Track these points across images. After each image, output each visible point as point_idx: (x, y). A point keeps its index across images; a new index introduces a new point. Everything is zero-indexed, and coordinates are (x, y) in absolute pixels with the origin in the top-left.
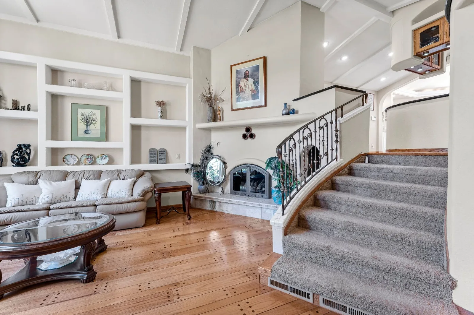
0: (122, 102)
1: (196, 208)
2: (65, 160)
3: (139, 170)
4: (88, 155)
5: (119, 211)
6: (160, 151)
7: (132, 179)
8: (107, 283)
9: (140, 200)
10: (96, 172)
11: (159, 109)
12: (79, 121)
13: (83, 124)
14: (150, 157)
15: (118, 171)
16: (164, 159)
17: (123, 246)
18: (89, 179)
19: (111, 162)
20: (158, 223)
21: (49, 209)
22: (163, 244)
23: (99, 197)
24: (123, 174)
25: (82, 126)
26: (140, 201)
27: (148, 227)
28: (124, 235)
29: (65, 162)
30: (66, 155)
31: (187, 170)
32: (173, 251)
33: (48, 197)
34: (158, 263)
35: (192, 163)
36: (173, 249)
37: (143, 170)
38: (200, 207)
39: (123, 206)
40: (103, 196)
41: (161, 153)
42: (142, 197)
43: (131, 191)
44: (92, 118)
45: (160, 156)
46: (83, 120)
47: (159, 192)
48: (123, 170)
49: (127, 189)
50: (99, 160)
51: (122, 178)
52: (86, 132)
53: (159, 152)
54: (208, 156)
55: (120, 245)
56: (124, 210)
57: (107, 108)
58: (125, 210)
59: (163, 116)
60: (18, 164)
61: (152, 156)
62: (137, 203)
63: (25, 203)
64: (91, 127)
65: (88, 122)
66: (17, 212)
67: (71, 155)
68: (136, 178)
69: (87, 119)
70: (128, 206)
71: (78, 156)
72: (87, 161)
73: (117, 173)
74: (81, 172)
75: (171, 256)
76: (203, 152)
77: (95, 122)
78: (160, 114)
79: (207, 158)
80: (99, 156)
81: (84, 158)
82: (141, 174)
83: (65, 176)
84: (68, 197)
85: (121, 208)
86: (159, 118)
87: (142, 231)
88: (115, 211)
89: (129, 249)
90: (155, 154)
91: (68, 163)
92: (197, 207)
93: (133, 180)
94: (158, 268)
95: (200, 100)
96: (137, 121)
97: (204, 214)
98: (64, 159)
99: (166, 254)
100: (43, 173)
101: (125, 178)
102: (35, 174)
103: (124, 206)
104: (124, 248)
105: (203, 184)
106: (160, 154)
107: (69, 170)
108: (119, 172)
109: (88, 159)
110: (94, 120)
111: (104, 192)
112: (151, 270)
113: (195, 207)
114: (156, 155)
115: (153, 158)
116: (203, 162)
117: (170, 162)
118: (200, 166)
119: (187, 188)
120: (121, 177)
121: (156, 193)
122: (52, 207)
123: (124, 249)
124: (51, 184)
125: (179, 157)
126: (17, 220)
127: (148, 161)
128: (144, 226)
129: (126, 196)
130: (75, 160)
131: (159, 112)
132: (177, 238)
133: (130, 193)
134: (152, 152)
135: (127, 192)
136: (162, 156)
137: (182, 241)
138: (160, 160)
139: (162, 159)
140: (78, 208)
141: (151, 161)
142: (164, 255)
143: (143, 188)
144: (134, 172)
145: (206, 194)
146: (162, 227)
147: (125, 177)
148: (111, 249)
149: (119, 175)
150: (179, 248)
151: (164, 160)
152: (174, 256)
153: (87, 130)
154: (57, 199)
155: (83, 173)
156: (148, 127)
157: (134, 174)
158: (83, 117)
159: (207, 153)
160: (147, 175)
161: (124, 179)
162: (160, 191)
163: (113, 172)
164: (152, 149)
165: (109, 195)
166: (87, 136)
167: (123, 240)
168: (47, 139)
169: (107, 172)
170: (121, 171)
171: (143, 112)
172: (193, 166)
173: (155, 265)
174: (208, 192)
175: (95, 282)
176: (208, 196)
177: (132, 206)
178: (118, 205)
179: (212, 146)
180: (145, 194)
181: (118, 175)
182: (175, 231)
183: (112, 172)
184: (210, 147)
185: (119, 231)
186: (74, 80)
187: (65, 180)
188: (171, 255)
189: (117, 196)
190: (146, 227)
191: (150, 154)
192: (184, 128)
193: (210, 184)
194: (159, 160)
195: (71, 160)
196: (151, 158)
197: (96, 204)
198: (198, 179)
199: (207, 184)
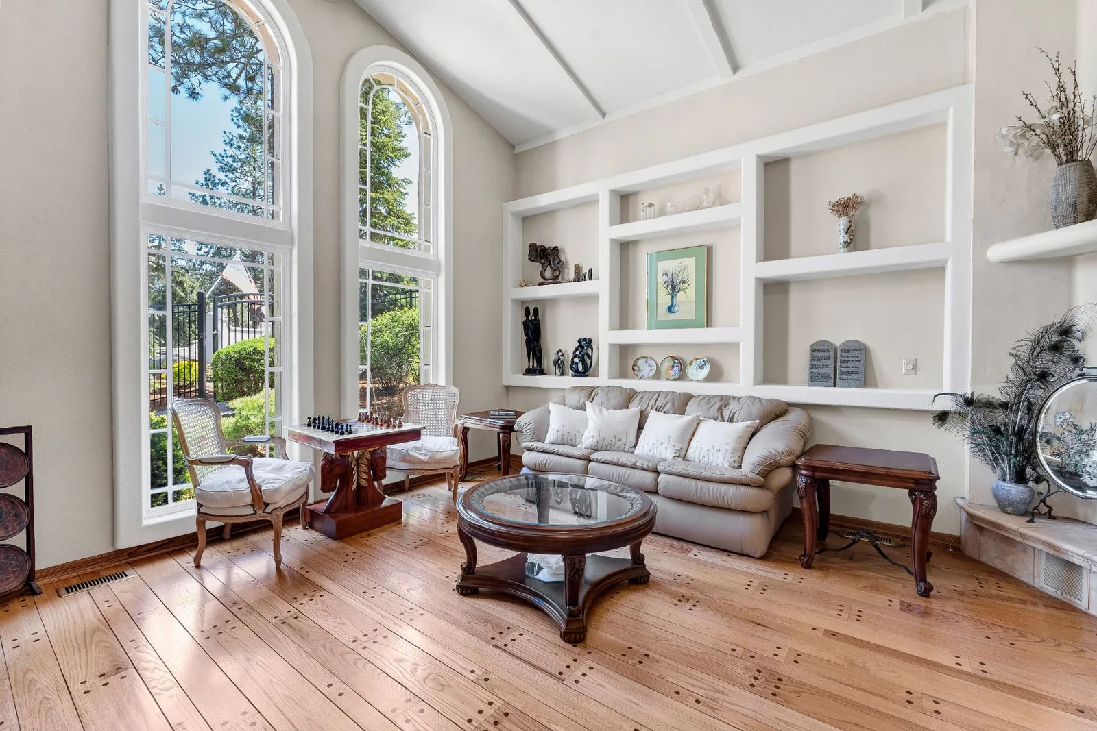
0: (739, 226)
1: (980, 562)
2: (636, 368)
3: (772, 401)
4: (674, 358)
5: (700, 497)
6: (843, 348)
7: (748, 423)
8: (591, 668)
9: (753, 482)
10: (679, 396)
11: (842, 223)
12: (660, 287)
13: (665, 292)
14: (813, 366)
15: (722, 397)
16: (857, 373)
17: (683, 591)
18: (664, 411)
19: (715, 375)
20: (808, 566)
21: (590, 461)
22: (778, 639)
23: (669, 455)
24: (733, 406)
25: (664, 298)
26: (752, 487)
27: (772, 564)
28: (705, 564)
29: (636, 373)
30: (638, 359)
31: (942, 417)
32: (790, 680)
33: (593, 437)
34: (723, 693)
35: (967, 391)
36: (799, 673)
37: (785, 400)
38: (998, 564)
39: (711, 488)
40: (678, 454)
41: (846, 354)
42: (758, 477)
43: (740, 454)
44: (680, 278)
45: (843, 365)
46: (666, 284)
47: (810, 473)
48: (734, 398)
49: (730, 447)
50: (692, 371)
51: (726, 418)
52: (670, 309)
53: (839, 354)
54: (1054, 369)
55: (681, 585)
56: (712, 499)
57: (710, 250)
58: (713, 497)
59: (855, 240)
60: (578, 374)
61: (819, 363)
62: (743, 489)
63: (565, 441)
64: (680, 297)
65: (673, 289)
66: (553, 453)
67: (647, 358)
68: (757, 421)
69: (673, 282)
70: (721, 491)
71: (656, 360)
72: (672, 373)
73: (718, 405)
74: (654, 393)
75: (774, 694)
76: (1024, 354)
77: (686, 285)
78: (843, 238)
79: (1043, 376)
80: (692, 361)
81: (667, 364)
82: (778, 412)
83: (628, 398)
84: (623, 442)
85: (706, 491)
86: (842, 250)
87: (749, 570)
88: (693, 496)
89: (689, 605)
90: (828, 358)
91: (641, 374)
92: (984, 559)
93: (748, 426)
94: (713, 709)
95: (1009, 150)
96: (776, 269)
97: (1009, 599)
98: (634, 365)
99: (763, 679)
100: (599, 392)
101: (735, 419)
102: (589, 391)
103: (713, 490)
104: (681, 599)
105: (1020, 478)
106: (844, 359)
107: (638, 389)
108: (725, 401)
109: (673, 367)
110: (683, 282)
111: (681, 446)
112: (692, 701)
113: (976, 557)
114: (831, 363)
115: (820, 371)
116: (1022, 393)
117: (879, 384)
118: (1004, 406)
119: (915, 479)
120: (726, 416)
121: (802, 475)
122: (594, 456)
123: (679, 600)
124: (600, 411)
125: (914, 367)
126: (552, 467)
127: (807, 377)
128: (764, 558)
129: (726, 465)
130: (652, 368)
131: (842, 232)
132: (833, 641)
133: (736, 459)
134: (819, 352)
135: (728, 455)
136: (849, 364)
137: (842, 663)
138: (843, 377)
139: (848, 373)
140: (629, 469)
141: (816, 378)
142: (756, 678)
143: (767, 453)
144: (757, 403)
145: (1031, 521)
146: (812, 580)
147: (733, 416)
148: (657, 586)
149: (722, 408)
150: (821, 684)
151: (856, 376)
152: (786, 702)
153: (672, 305)
154: (605, 443)
155: (656, 396)
156: (808, 281)
157: (756, 410)
158: (665, 278)
159: (1047, 356)
160: (795, 417)
161: (731, 420)
162: (814, 471)
163: (711, 400)
164: (818, 343)
165: (690, 454)
166: (672, 317)
167: (693, 576)
168: (611, 329)
169: (700, 398)
170: (730, 399)
171: (796, 239)
172: (969, 402)
173: (711, 694)
174: (1051, 517)
175: (577, 650)
176: (1040, 532)
177: (731, 494)
178: (700, 484)
179: (1074, 329)
180: (771, 471)
181: (720, 408)
182: (845, 615)
183: (709, 400)
184: (1066, 331)
185: (701, 548)
186: (650, 205)
187: (628, 408)
188: (776, 690)
189: (706, 459)
190: (768, 564)
191: (813, 357)
192: (936, 271)
193: (1059, 487)
194: (838, 376)
195: (646, 369)
196: (814, 370)
197: (659, 468)
198: (993, 453)
199: (1039, 480)
